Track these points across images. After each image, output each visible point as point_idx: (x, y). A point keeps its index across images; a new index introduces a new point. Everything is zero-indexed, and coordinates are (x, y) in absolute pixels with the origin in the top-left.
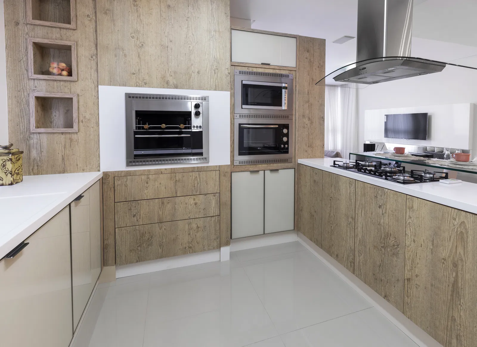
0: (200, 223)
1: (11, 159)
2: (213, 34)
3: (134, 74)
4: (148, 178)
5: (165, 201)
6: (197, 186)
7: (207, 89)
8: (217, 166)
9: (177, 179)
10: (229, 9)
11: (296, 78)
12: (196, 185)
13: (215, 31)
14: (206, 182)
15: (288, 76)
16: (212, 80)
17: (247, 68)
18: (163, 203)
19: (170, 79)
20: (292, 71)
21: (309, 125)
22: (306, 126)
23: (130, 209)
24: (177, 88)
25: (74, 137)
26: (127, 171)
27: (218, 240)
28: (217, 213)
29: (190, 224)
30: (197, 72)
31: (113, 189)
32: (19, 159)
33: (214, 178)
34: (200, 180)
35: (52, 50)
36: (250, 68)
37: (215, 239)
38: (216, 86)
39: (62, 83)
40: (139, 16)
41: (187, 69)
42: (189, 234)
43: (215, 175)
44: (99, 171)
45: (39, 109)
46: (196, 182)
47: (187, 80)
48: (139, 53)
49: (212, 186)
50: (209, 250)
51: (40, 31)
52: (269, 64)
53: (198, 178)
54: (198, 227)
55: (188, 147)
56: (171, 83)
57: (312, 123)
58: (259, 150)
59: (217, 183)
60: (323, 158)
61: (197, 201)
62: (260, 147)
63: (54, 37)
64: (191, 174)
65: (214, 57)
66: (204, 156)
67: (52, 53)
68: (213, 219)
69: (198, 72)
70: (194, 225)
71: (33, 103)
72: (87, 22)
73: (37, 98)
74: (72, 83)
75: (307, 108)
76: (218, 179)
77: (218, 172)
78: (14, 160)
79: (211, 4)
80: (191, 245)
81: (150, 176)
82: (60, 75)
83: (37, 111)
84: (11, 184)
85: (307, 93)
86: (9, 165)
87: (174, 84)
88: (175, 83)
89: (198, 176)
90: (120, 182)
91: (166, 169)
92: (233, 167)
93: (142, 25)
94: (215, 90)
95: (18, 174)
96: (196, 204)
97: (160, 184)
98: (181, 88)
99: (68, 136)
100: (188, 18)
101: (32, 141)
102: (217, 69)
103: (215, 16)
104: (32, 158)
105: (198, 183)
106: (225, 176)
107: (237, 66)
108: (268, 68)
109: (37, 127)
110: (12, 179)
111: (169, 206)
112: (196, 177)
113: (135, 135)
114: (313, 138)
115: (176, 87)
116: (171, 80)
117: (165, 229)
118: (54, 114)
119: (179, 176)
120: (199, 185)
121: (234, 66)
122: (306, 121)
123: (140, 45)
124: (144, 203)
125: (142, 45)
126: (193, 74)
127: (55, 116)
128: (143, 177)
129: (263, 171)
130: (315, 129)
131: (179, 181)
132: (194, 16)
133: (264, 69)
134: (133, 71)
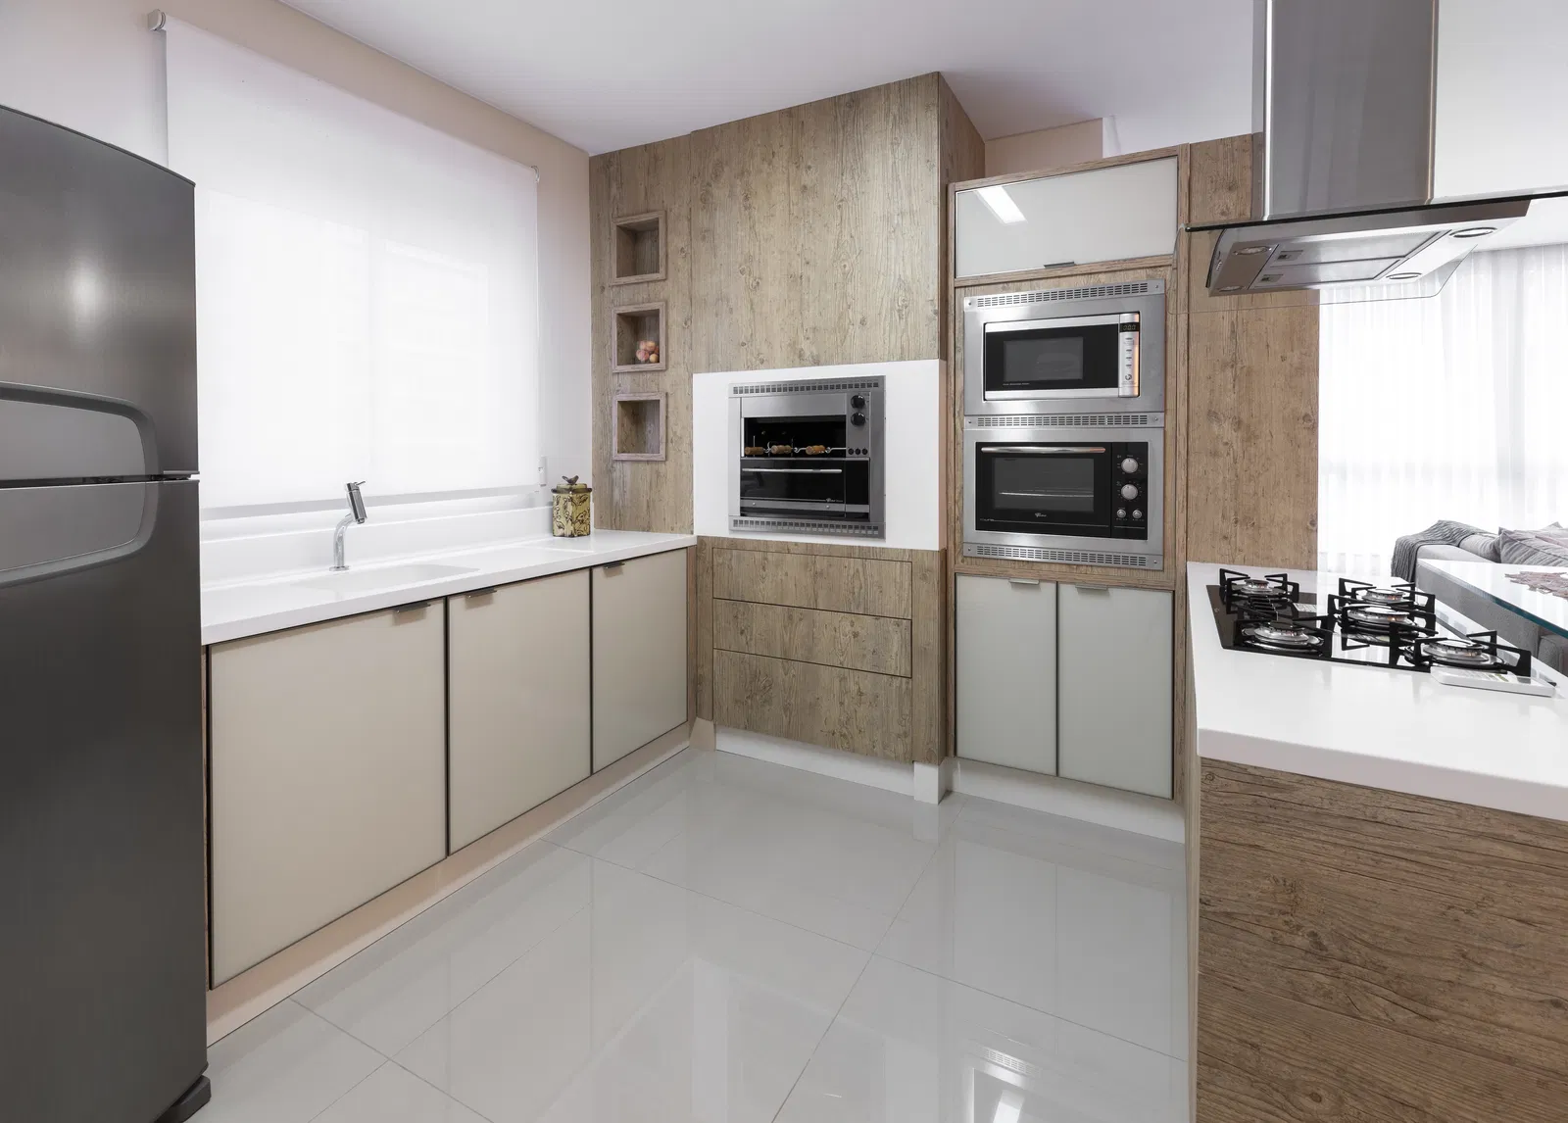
0: (867, 683)
1: (571, 499)
2: (896, 222)
3: (743, 344)
4: (766, 559)
5: (796, 614)
6: (859, 593)
7: (882, 360)
8: (904, 550)
9: (819, 571)
10: (935, 147)
11: (1176, 291)
12: (856, 590)
13: (902, 214)
14: (880, 587)
15: (1144, 287)
16: (893, 337)
17: (1001, 285)
18: (790, 617)
19: (804, 345)
20: (1162, 269)
21: (1237, 446)
22: (1221, 448)
23: (736, 617)
24: (818, 365)
25: (662, 468)
26: (733, 540)
27: (908, 740)
28: (904, 670)
29: (843, 679)
30: (859, 321)
31: (710, 571)
32: (585, 500)
33: (898, 580)
34: (866, 579)
35: (647, 319)
36: (1010, 284)
37: (899, 736)
38: (902, 348)
39: (649, 375)
40: (752, 228)
41: (840, 318)
42: (842, 703)
43: (901, 572)
44: (692, 533)
45: (626, 420)
46: (857, 584)
47: (839, 344)
48: (751, 301)
49: (894, 599)
50: (886, 758)
51: (626, 294)
52: (1072, 264)
53: (861, 574)
54: (861, 694)
55: (837, 497)
56: (807, 354)
57: (1251, 438)
58: (1040, 519)
59: (906, 594)
60: (1308, 569)
61: (859, 629)
62: (1042, 512)
63: (640, 299)
64: (846, 562)
65: (900, 279)
66: (873, 523)
67: (647, 324)
68: (896, 682)
69: (863, 322)
70: (852, 683)
71: (615, 410)
72: (680, 262)
73: (622, 404)
74: (661, 374)
75: (1230, 386)
76: (906, 584)
77: (907, 566)
78: (576, 501)
79: (893, 152)
80: (844, 731)
81: (770, 556)
82: (647, 361)
83: (623, 425)
84: (572, 536)
85: (1227, 332)
86: (570, 508)
87: (813, 357)
88: (815, 353)
89: (861, 570)
90: (721, 561)
91: (796, 544)
92: (963, 561)
93: (757, 243)
94: (902, 359)
95: (582, 522)
96: (856, 635)
97: (786, 574)
98: (827, 363)
99: (655, 466)
100: (842, 201)
101: (614, 474)
102: (906, 307)
103: (900, 177)
104: (615, 501)
105: (861, 585)
106: (924, 577)
107: (972, 286)
108: (1069, 273)
109: (622, 451)
110: (572, 528)
111: (802, 628)
112: (858, 571)
113: (741, 468)
114: (1260, 494)
115: (817, 362)
116: (808, 348)
117: (794, 676)
118: (649, 429)
119: (821, 563)
120: (863, 591)
121: (965, 287)
122: (1226, 431)
123: (755, 284)
124: (759, 609)
125: (758, 283)
126: (851, 327)
127: (650, 432)
128: (758, 556)
129: (1054, 586)
130: (1268, 459)
131: (822, 574)
132: (854, 192)
133: (1058, 279)
134: (743, 340)
